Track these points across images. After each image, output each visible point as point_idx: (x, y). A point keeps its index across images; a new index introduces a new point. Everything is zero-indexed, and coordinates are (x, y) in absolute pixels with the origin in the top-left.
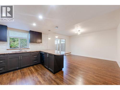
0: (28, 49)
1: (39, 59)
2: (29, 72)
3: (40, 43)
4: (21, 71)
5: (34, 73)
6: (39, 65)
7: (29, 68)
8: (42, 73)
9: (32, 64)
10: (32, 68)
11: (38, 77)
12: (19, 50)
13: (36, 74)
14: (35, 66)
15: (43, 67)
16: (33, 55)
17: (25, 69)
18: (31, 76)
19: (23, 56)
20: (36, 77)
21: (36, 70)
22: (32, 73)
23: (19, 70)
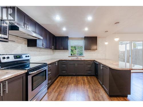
0: (83, 57)
1: (94, 70)
2: (82, 81)
3: (95, 50)
4: (76, 78)
5: (86, 85)
6: (93, 77)
7: (83, 77)
8: (94, 88)
9: (86, 74)
10: (85, 78)
11: (89, 91)
12: (76, 58)
13: (88, 87)
14: (89, 77)
15: (97, 81)
16: (86, 64)
17: (80, 77)
18: (83, 86)
19: (78, 64)
20: (86, 90)
21: (89, 82)
22: (84, 83)
23: (75, 77)
